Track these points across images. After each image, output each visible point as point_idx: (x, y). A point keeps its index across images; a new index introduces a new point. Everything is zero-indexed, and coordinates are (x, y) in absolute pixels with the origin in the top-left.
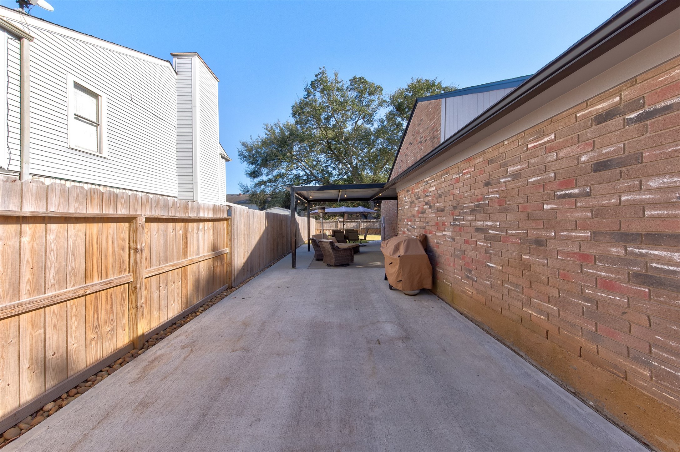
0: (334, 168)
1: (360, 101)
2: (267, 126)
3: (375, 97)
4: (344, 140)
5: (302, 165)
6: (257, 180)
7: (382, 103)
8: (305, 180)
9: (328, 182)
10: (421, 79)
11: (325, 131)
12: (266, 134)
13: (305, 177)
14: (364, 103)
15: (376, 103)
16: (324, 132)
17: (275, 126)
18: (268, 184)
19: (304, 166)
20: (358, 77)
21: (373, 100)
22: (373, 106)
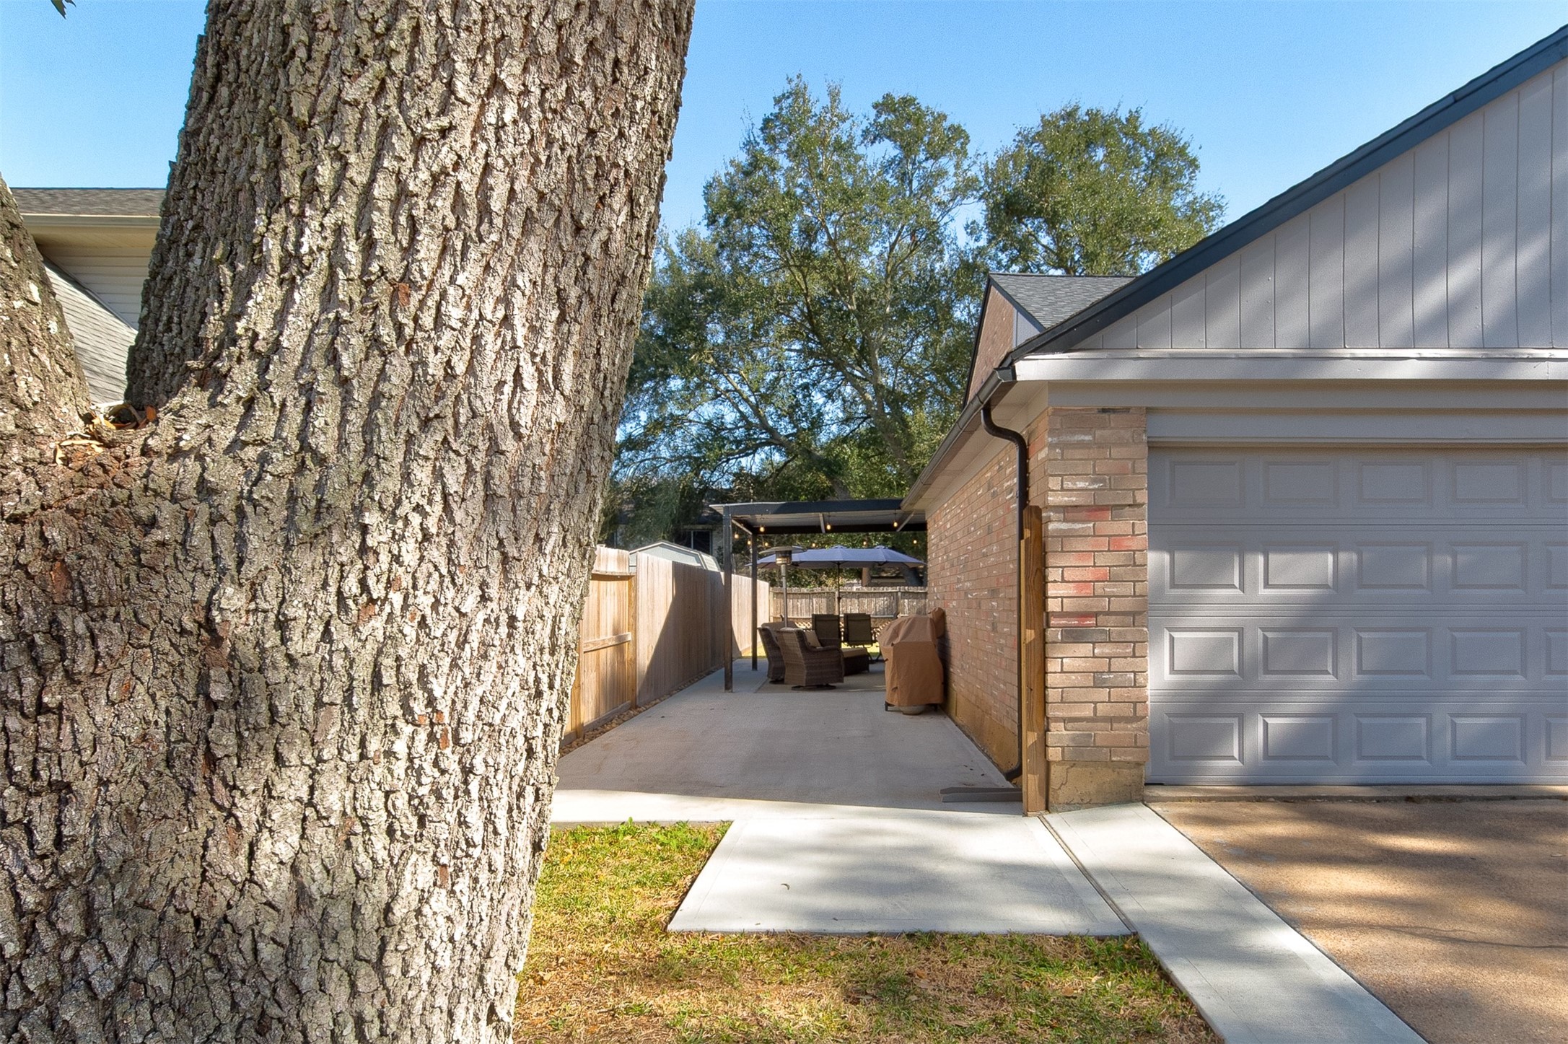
0: (829, 396)
1: (904, 174)
3: (947, 162)
4: (854, 307)
5: (730, 387)
7: (965, 188)
8: (738, 443)
9: (809, 452)
10: (1076, 109)
11: (802, 272)
13: (740, 433)
14: (915, 184)
15: (950, 183)
16: (799, 278)
19: (736, 390)
20: (897, 96)
21: (941, 174)
22: (941, 193)
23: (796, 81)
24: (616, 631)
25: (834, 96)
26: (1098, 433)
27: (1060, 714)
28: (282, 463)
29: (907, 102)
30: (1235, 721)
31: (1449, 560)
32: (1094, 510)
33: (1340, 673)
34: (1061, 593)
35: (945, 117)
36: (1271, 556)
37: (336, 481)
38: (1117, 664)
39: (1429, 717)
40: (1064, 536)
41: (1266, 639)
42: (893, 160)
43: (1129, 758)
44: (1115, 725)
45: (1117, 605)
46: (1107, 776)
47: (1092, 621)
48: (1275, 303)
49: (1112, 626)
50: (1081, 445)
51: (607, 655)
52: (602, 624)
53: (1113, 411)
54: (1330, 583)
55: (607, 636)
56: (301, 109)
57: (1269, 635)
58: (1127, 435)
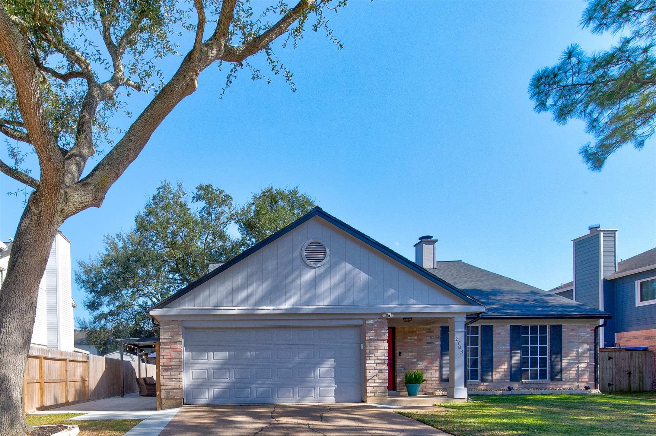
1: (209, 212)
2: (107, 238)
3: (225, 208)
6: (96, 313)
10: (271, 189)
12: (107, 250)
14: (213, 216)
15: (227, 215)
16: (172, 251)
17: (117, 238)
18: (110, 318)
19: (151, 293)
20: (204, 184)
21: (223, 212)
22: (224, 219)
23: (164, 182)
24: (82, 377)
25: (180, 186)
26: (171, 326)
27: (163, 388)
28: (3, 346)
29: (208, 186)
30: (207, 390)
31: (255, 353)
32: (171, 343)
33: (230, 378)
34: (163, 361)
35: (223, 191)
36: (214, 353)
37: (7, 347)
38: (176, 377)
39: (250, 388)
40: (163, 348)
41: (213, 371)
42: (204, 208)
43: (179, 397)
44: (176, 390)
45: (176, 364)
46: (175, 402)
47: (171, 367)
48: (210, 296)
49: (175, 368)
50: (167, 328)
51: (78, 384)
52: (76, 375)
53: (174, 321)
54: (228, 358)
55: (78, 377)
56: (4, 321)
57: (214, 370)
58: (177, 326)
